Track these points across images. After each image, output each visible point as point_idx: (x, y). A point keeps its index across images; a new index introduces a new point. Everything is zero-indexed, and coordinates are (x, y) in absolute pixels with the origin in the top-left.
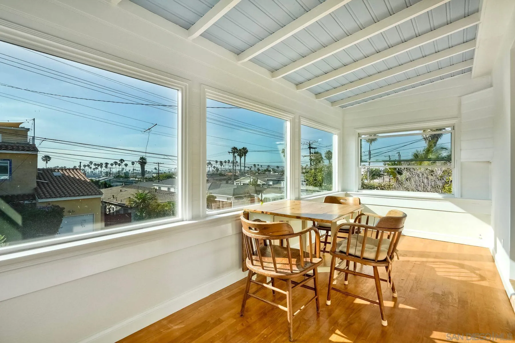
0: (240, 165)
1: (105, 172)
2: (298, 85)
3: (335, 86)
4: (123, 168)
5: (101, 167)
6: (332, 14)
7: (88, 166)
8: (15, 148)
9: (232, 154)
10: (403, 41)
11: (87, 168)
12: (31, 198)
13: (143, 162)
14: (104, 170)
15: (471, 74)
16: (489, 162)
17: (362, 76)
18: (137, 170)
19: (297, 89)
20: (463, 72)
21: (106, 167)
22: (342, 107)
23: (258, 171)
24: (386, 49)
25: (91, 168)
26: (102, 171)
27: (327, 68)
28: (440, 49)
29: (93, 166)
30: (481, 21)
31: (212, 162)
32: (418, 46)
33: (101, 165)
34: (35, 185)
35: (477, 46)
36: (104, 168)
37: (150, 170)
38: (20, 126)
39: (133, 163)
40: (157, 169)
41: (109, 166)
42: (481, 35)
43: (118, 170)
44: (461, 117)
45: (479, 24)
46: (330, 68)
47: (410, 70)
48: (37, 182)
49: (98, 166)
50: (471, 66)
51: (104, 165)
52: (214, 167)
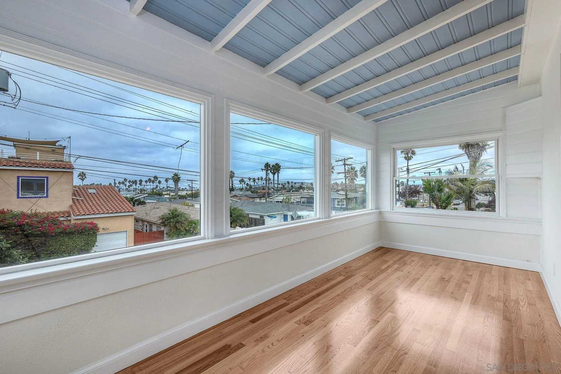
0: (274, 182)
1: (140, 189)
2: (328, 97)
3: (368, 99)
4: (157, 185)
5: (136, 184)
6: (360, 20)
7: (123, 183)
8: (52, 166)
9: (264, 172)
10: (440, 48)
11: (121, 185)
12: (66, 215)
13: (176, 179)
14: (139, 187)
15: (517, 83)
16: (538, 178)
17: (395, 88)
18: (171, 188)
19: (327, 103)
20: (508, 81)
21: (140, 184)
22: (376, 121)
23: (292, 188)
24: (421, 57)
25: (126, 185)
26: (137, 189)
27: (358, 80)
28: (481, 55)
29: (128, 184)
30: (526, 24)
31: (245, 180)
32: (457, 53)
33: (135, 182)
34: (71, 202)
35: (523, 51)
36: (138, 185)
37: (184, 188)
38: (57, 144)
39: (167, 180)
40: (191, 186)
41: (143, 183)
42: (527, 39)
43: (152, 187)
44: (506, 130)
45: (524, 27)
46: (362, 80)
47: (448, 79)
48: (73, 199)
49: (133, 184)
50: (517, 74)
51: (138, 182)
52: (247, 185)
